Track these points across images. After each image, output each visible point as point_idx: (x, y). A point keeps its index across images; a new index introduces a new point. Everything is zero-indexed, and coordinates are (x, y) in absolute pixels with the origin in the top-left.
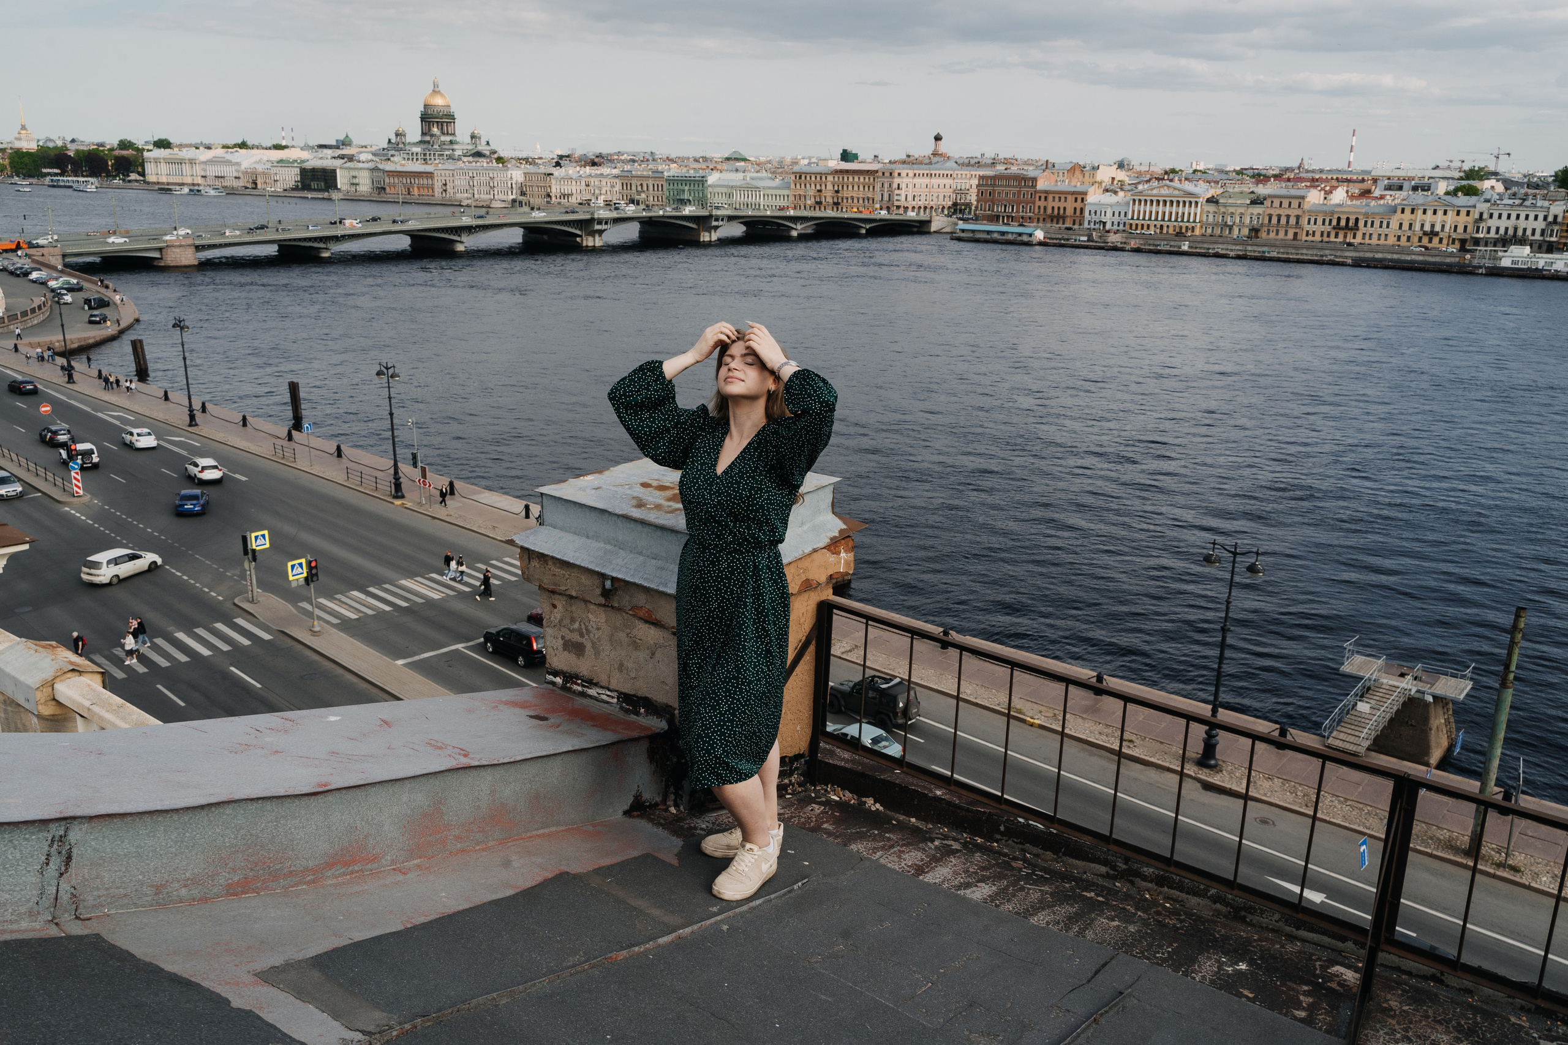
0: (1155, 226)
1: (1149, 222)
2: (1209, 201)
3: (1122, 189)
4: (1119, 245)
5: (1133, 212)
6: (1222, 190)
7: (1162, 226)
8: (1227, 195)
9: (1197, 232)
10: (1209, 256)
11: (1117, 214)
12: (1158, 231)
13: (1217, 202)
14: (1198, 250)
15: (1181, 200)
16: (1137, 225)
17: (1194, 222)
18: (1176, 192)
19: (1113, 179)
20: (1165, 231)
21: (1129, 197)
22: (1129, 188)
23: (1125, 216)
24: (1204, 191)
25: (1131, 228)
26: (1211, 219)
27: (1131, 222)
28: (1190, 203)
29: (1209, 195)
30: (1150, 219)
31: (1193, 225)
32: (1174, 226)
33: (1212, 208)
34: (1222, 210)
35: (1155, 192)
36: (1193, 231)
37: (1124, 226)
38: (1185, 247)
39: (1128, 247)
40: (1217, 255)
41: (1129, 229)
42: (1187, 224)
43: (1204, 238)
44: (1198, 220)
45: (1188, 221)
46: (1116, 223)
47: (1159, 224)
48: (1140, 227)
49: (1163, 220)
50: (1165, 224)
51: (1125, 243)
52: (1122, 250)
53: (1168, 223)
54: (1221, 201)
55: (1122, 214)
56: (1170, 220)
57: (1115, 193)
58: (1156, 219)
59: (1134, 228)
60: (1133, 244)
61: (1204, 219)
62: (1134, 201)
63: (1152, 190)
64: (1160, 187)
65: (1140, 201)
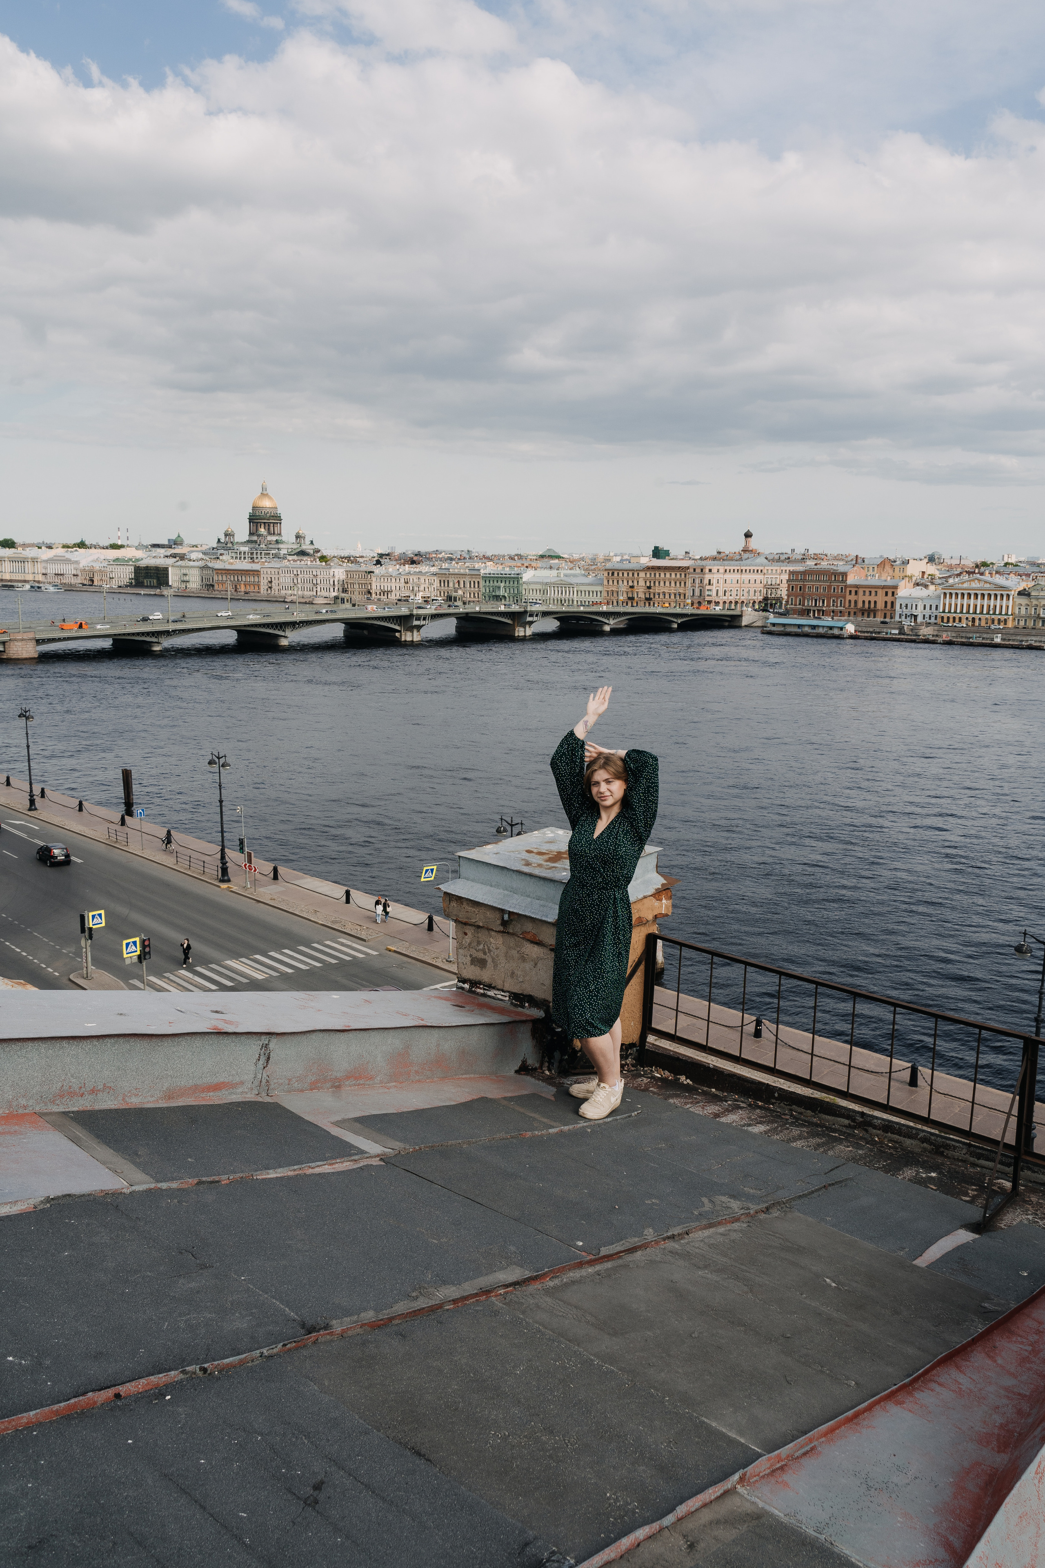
0: (967, 618)
1: (960, 615)
2: (1020, 593)
3: (932, 583)
4: (931, 638)
5: (944, 605)
6: (1033, 583)
7: (973, 619)
8: (1038, 587)
9: (1010, 624)
10: (1022, 648)
11: (928, 607)
12: (970, 624)
13: (1029, 595)
14: (1011, 643)
15: (992, 593)
16: (948, 618)
17: (1007, 614)
18: (987, 586)
19: (923, 573)
20: (977, 623)
21: (940, 591)
22: (939, 581)
23: (937, 609)
24: (1015, 584)
25: (942, 621)
26: (1023, 611)
27: (943, 615)
28: (1002, 595)
29: (1021, 588)
30: (961, 612)
31: (1006, 617)
32: (986, 619)
33: (1023, 601)
34: (1035, 602)
35: (965, 585)
36: (1005, 624)
37: (936, 618)
38: (998, 640)
39: (940, 640)
40: (1031, 648)
41: (941, 621)
42: (999, 617)
43: (1017, 630)
44: (1010, 613)
45: (1000, 614)
46: (927, 616)
47: (970, 617)
48: (951, 620)
49: (975, 613)
50: (977, 617)
51: (937, 636)
52: (934, 642)
53: (980, 616)
54: (1033, 594)
55: (934, 608)
56: (982, 613)
57: (926, 586)
58: (968, 612)
59: (945, 620)
60: (945, 636)
61: (1017, 612)
62: (945, 594)
63: (963, 583)
64: (970, 581)
65: (951, 594)
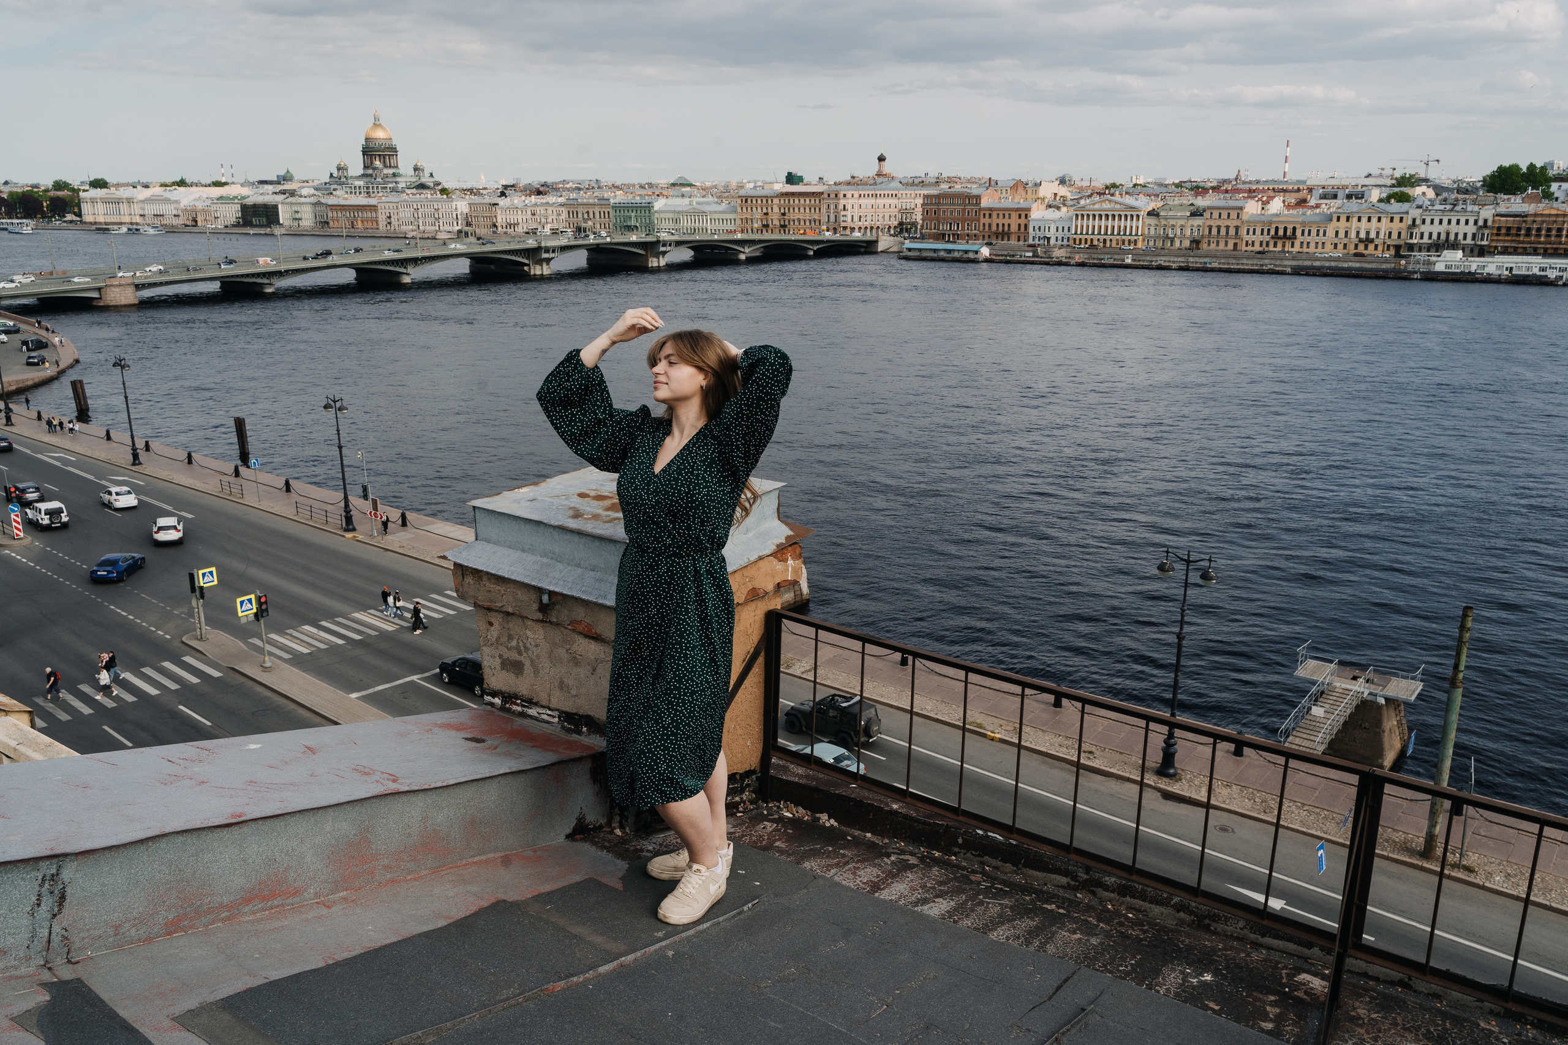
0: (1098, 240)
1: (1092, 237)
2: (1149, 214)
3: (1064, 205)
4: (1064, 260)
5: (1076, 226)
6: (1162, 203)
7: (1105, 240)
8: (1167, 207)
9: (1140, 245)
10: (1152, 269)
11: (1060, 229)
12: (1101, 245)
13: (1158, 215)
14: (1141, 263)
15: (1123, 213)
16: (1080, 239)
17: (1137, 235)
18: (1117, 206)
19: (1056, 194)
20: (1108, 245)
21: (1072, 212)
22: (1071, 203)
23: (1069, 231)
24: (1145, 204)
25: (1075, 243)
26: (1152, 232)
27: (1075, 236)
28: (1132, 216)
29: (1150, 209)
30: (1093, 233)
31: (1136, 238)
32: (1117, 240)
33: (1153, 221)
34: (1163, 222)
35: (1097, 206)
36: (1135, 244)
37: (1068, 241)
38: (1129, 261)
39: (1073, 262)
40: (1160, 268)
41: (1072, 244)
42: (1130, 238)
43: (1147, 251)
44: (1140, 234)
45: (1131, 234)
46: (1060, 238)
47: (1102, 238)
48: (1083, 242)
49: (1106, 234)
50: (1108, 238)
51: (1070, 258)
52: (1067, 264)
53: (1111, 237)
54: (1162, 214)
55: (1066, 229)
56: (1112, 234)
57: (1058, 208)
58: (1099, 233)
59: (1077, 242)
60: (1078, 258)
61: (1146, 232)
62: (1077, 215)
63: (1094, 204)
64: (1101, 202)
65: (1083, 215)
